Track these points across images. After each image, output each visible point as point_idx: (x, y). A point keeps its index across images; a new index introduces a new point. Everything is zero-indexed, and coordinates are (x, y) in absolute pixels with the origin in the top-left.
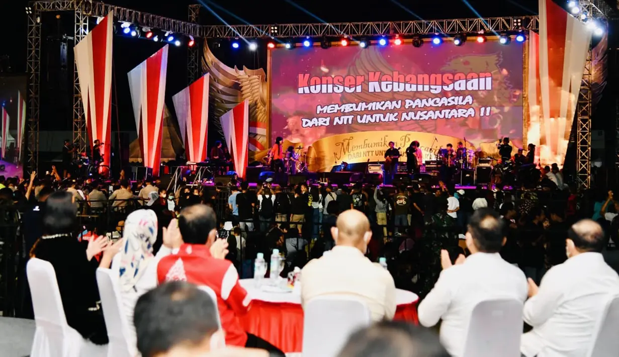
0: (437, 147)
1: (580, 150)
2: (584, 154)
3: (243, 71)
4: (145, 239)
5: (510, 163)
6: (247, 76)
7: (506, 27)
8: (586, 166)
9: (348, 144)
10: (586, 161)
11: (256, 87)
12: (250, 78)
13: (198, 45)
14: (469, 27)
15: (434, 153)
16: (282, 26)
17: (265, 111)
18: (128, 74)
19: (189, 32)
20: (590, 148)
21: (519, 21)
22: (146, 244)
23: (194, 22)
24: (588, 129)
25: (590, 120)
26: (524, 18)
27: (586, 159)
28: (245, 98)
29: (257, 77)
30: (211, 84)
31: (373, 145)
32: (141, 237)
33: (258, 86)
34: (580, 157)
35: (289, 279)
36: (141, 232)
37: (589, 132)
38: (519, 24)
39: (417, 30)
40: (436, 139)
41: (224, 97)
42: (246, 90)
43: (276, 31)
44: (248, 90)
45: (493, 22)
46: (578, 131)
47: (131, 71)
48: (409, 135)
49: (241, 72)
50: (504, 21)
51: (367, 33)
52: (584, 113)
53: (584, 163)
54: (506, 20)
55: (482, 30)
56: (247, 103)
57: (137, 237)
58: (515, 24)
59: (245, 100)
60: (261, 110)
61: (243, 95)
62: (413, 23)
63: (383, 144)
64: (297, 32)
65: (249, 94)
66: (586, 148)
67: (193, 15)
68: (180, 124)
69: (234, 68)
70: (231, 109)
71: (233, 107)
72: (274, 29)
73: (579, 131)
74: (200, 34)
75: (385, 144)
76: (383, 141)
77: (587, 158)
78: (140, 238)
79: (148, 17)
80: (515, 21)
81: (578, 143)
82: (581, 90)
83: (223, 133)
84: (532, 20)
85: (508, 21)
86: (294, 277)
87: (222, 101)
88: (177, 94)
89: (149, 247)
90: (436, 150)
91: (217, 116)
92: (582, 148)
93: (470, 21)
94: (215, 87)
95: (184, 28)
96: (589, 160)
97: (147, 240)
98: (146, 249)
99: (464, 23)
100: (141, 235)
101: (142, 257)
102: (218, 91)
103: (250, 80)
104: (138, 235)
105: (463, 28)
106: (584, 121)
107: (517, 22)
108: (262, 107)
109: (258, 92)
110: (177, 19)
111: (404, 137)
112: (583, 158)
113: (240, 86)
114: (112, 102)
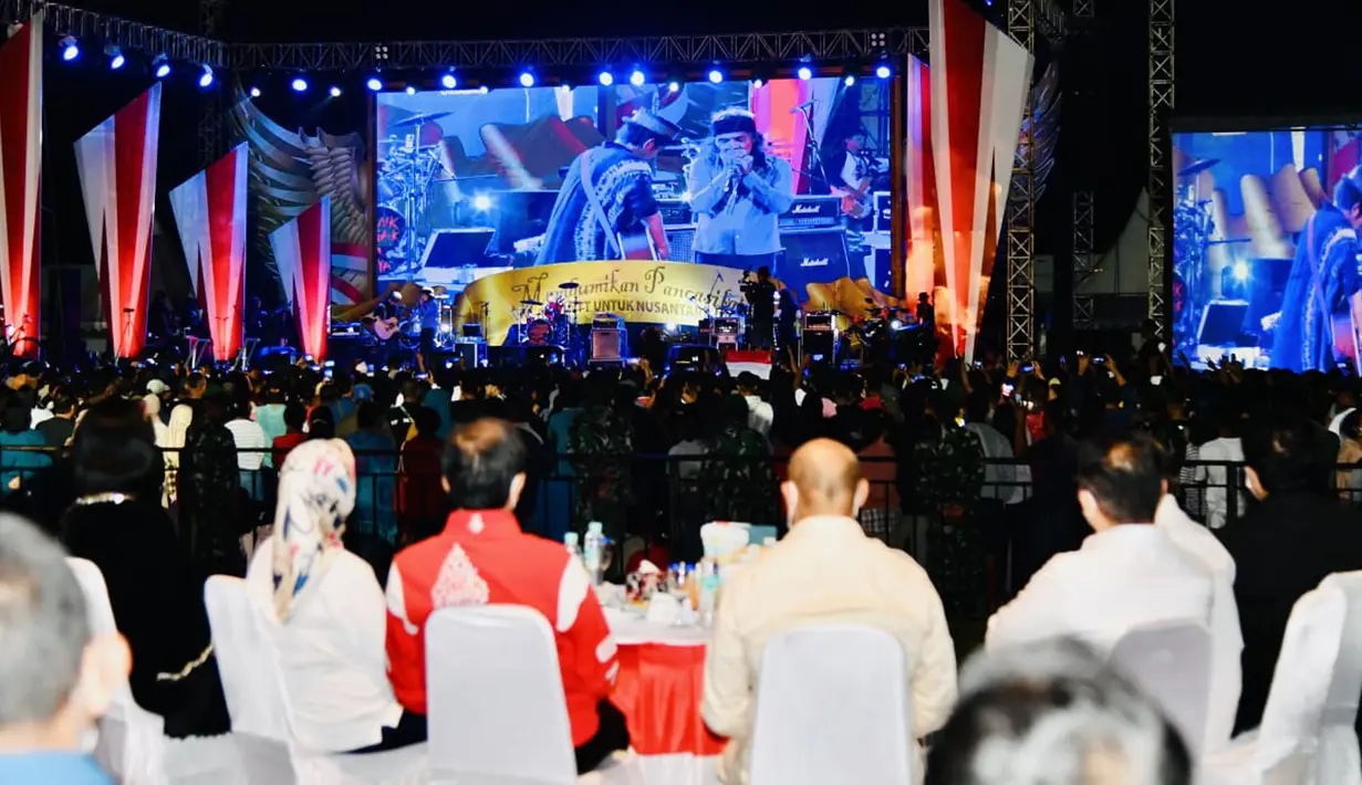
0: (718, 292)
1: (1013, 295)
2: (1020, 303)
3: (317, 139)
4: (327, 506)
5: (880, 323)
6: (325, 149)
7: (856, 49)
8: (1025, 327)
9: (538, 289)
10: (1026, 318)
11: (345, 171)
12: (332, 153)
13: (220, 83)
14: (782, 48)
15: (714, 304)
16: (397, 47)
17: (363, 221)
18: (76, 145)
19: (202, 58)
20: (1032, 291)
21: (882, 36)
22: (330, 518)
23: (210, 37)
24: (1028, 253)
25: (1032, 236)
26: (891, 30)
27: (1025, 312)
28: (322, 195)
29: (344, 150)
30: (250, 166)
31: (589, 289)
32: (320, 503)
33: (349, 170)
34: (1012, 310)
35: (630, 589)
36: (317, 491)
37: (1031, 259)
38: (882, 43)
39: (676, 54)
40: (719, 276)
41: (278, 193)
42: (325, 178)
43: (386, 56)
44: (329, 178)
45: (829, 38)
46: (1009, 257)
47: (83, 139)
48: (663, 268)
49: (314, 141)
50: (850, 35)
51: (574, 61)
52: (1020, 222)
53: (1020, 321)
54: (854, 35)
55: (809, 55)
56: (326, 204)
57: (308, 503)
58: (874, 44)
59: (323, 199)
60: (355, 219)
61: (319, 187)
62: (669, 41)
63: (609, 286)
64: (430, 58)
65: (330, 185)
66: (1025, 291)
67: (209, 22)
68: (187, 249)
69: (297, 133)
70: (292, 217)
71: (296, 214)
72: (382, 52)
73: (1011, 256)
74: (224, 61)
75: (613, 287)
76: (609, 281)
77: (1028, 310)
78: (315, 503)
79: (113, 26)
80: (874, 36)
81: (1009, 281)
82: (1013, 174)
83: (276, 267)
84: (906, 36)
85: (860, 38)
86: (641, 584)
87: (273, 199)
88: (180, 187)
89: (337, 523)
90: (717, 298)
91: (262, 232)
92: (1016, 291)
93: (783, 37)
94: (257, 172)
95: (191, 49)
96: (1031, 316)
97: (333, 508)
98: (331, 529)
99: (771, 41)
100: (318, 496)
101: (320, 548)
102: (265, 179)
103: (332, 157)
104: (312, 497)
105: (770, 51)
106: (1021, 237)
107: (878, 40)
108: (357, 212)
109: (348, 181)
110: (176, 29)
111: (652, 274)
112: (1020, 310)
113: (312, 168)
114: (43, 204)
